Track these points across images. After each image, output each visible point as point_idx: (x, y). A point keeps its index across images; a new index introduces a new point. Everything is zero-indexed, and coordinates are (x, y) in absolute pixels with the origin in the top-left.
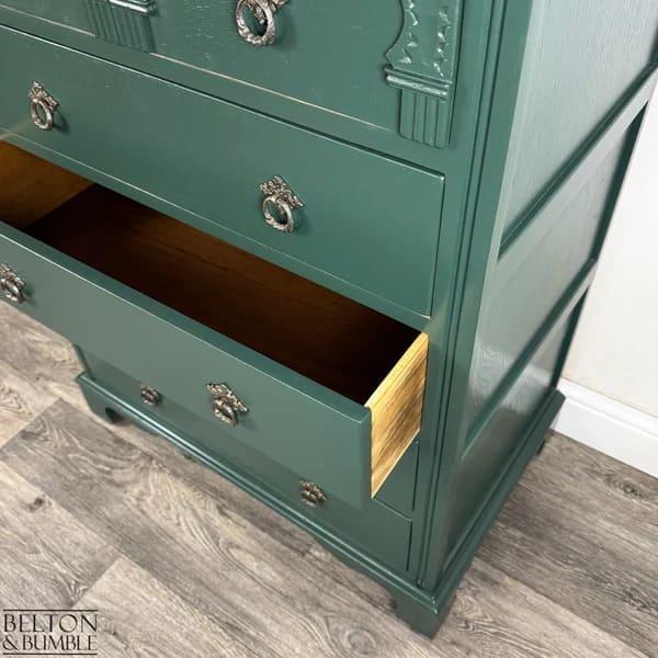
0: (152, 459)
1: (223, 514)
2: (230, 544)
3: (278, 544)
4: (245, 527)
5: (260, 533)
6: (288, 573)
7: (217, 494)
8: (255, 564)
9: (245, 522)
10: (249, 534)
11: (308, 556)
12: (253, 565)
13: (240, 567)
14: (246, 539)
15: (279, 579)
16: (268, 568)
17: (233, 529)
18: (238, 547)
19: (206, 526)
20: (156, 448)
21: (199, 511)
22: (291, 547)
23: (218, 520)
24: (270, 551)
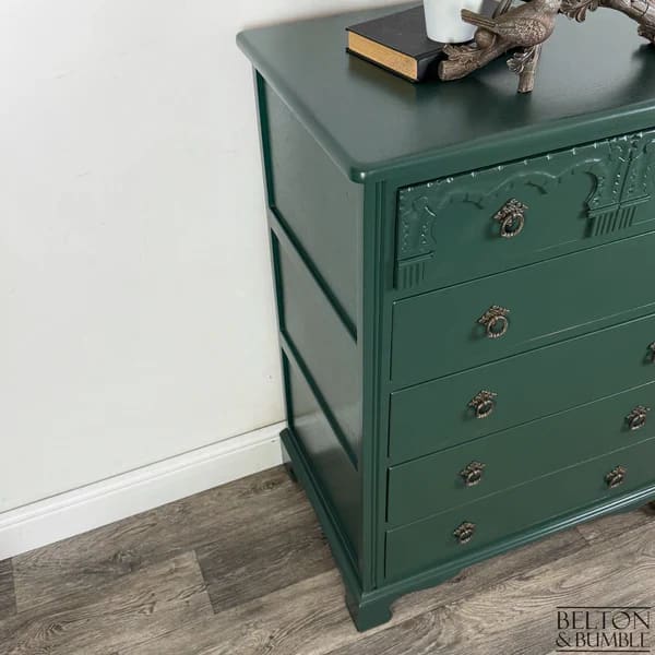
0: (443, 607)
1: (527, 579)
2: (558, 585)
3: (571, 556)
4: (547, 570)
5: (558, 562)
6: (599, 560)
7: (506, 575)
8: (582, 577)
9: (543, 568)
10: (555, 569)
11: (590, 543)
12: (582, 578)
13: (580, 587)
14: (558, 573)
15: (602, 567)
16: (590, 570)
17: (546, 578)
18: (563, 581)
19: (533, 594)
20: (433, 599)
21: (516, 593)
22: (579, 549)
23: (532, 585)
24: (577, 563)
